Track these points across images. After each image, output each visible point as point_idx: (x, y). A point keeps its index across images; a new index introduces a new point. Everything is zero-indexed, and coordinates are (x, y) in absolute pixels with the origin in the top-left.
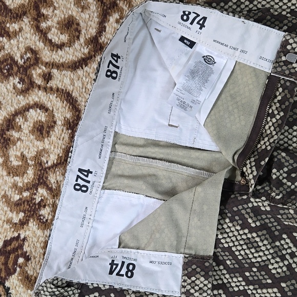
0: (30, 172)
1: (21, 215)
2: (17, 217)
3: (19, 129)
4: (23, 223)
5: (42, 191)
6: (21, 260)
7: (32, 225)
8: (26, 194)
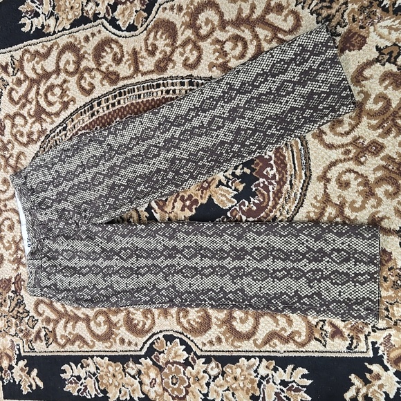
0: (13, 246)
1: (16, 265)
2: (15, 266)
3: (4, 231)
4: (18, 268)
5: (19, 252)
6: (22, 283)
7: (21, 267)
8: (15, 256)
